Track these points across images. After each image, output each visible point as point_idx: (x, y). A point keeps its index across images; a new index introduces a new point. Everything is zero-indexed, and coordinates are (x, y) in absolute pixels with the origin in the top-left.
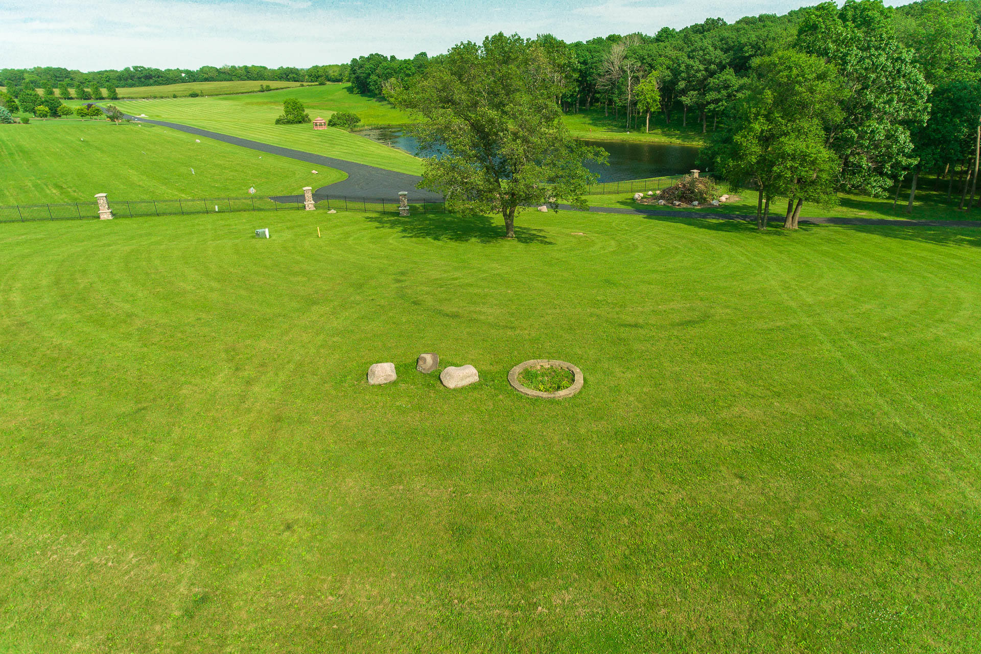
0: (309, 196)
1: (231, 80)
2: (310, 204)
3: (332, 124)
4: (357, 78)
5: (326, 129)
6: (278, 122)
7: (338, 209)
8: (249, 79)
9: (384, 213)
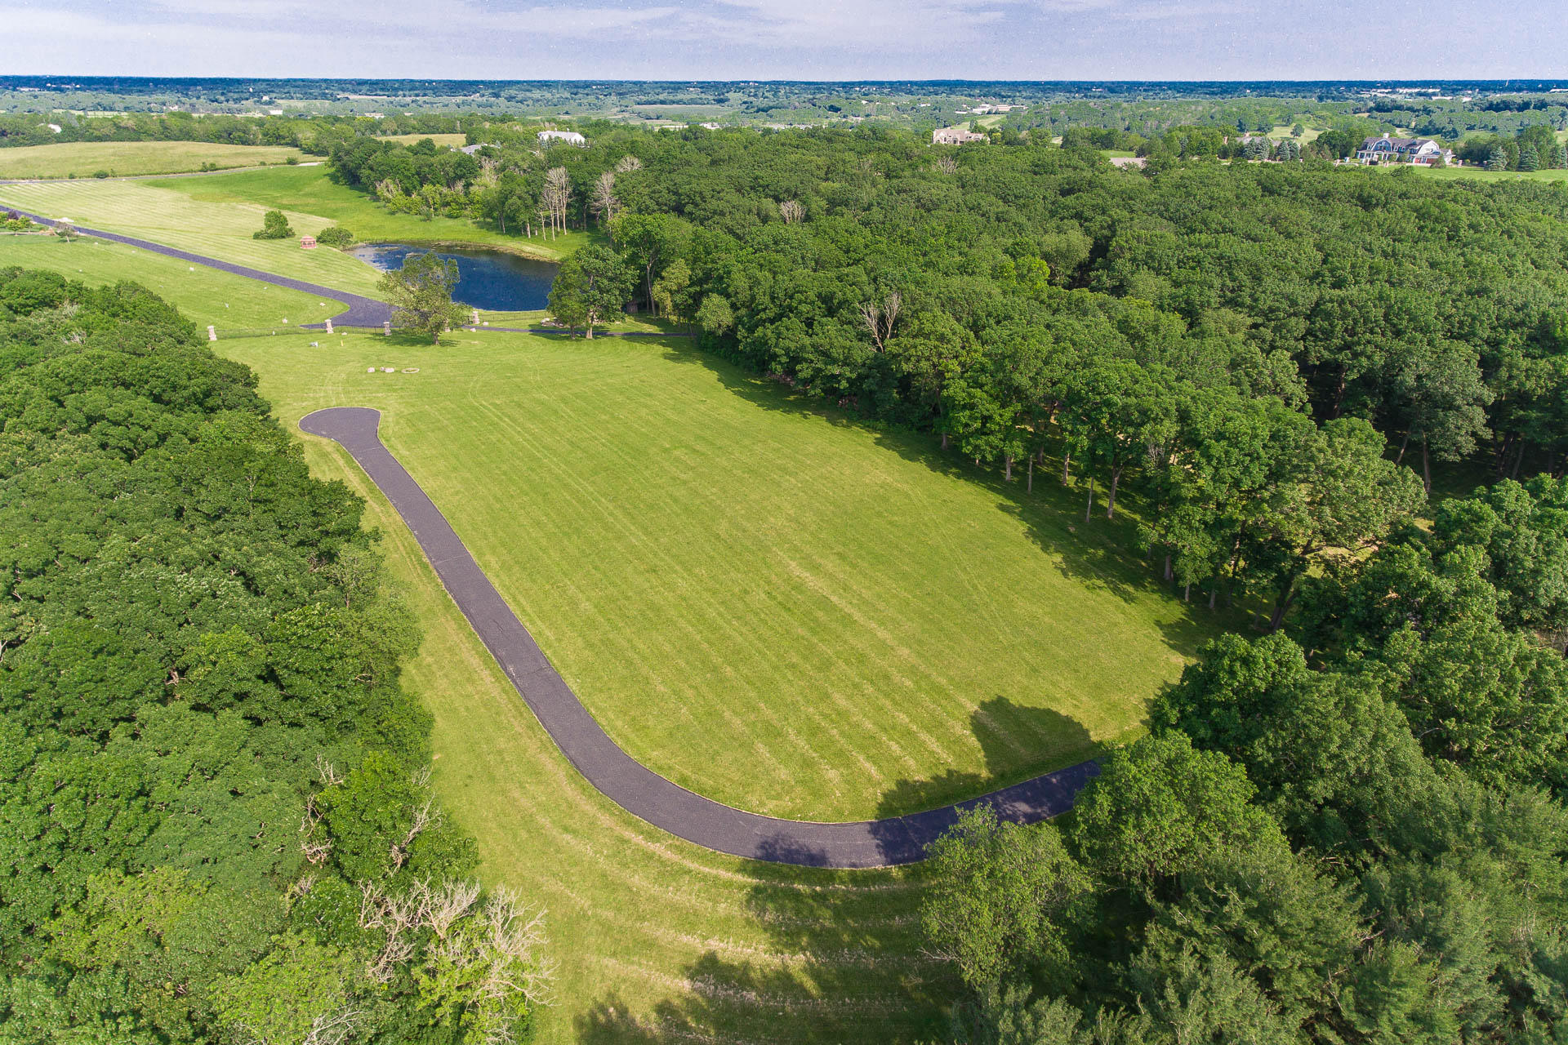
0: (329, 325)
1: (139, 140)
2: (330, 329)
3: (321, 240)
4: (344, 166)
5: (318, 247)
6: (257, 236)
7: (349, 332)
8: (168, 138)
9: (377, 334)
